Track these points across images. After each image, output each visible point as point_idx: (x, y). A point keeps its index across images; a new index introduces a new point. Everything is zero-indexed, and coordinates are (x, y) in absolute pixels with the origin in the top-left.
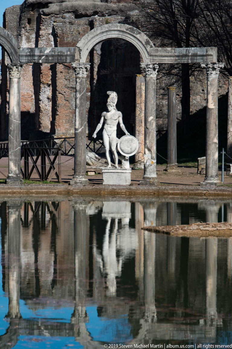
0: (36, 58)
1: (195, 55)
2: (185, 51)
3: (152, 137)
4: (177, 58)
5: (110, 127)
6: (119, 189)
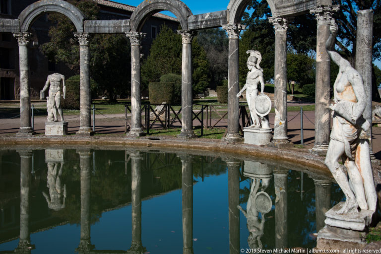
0: (199, 24)
1: (308, 0)
3: (280, 96)
4: (296, 7)
5: (250, 87)
6: (251, 150)
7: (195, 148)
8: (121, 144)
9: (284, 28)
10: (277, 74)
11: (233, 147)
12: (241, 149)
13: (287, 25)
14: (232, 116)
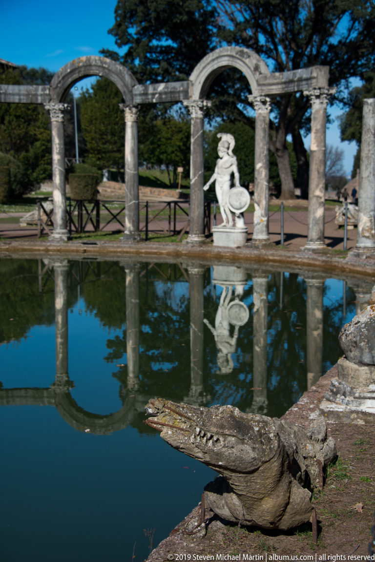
0: (150, 97)
1: (300, 80)
2: (292, 75)
3: (261, 189)
4: (284, 86)
5: (221, 178)
6: (224, 252)
7: (147, 253)
8: (43, 250)
9: (267, 109)
10: (259, 162)
11: (200, 251)
12: (211, 252)
13: (270, 105)
14: (196, 213)
